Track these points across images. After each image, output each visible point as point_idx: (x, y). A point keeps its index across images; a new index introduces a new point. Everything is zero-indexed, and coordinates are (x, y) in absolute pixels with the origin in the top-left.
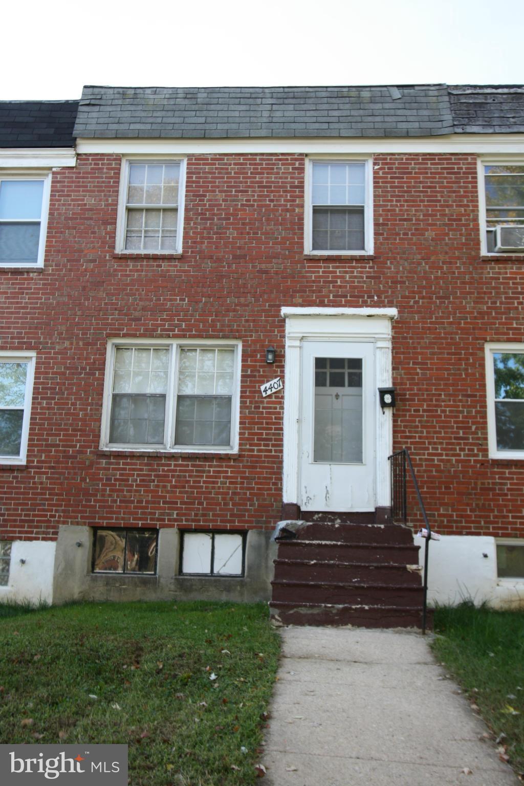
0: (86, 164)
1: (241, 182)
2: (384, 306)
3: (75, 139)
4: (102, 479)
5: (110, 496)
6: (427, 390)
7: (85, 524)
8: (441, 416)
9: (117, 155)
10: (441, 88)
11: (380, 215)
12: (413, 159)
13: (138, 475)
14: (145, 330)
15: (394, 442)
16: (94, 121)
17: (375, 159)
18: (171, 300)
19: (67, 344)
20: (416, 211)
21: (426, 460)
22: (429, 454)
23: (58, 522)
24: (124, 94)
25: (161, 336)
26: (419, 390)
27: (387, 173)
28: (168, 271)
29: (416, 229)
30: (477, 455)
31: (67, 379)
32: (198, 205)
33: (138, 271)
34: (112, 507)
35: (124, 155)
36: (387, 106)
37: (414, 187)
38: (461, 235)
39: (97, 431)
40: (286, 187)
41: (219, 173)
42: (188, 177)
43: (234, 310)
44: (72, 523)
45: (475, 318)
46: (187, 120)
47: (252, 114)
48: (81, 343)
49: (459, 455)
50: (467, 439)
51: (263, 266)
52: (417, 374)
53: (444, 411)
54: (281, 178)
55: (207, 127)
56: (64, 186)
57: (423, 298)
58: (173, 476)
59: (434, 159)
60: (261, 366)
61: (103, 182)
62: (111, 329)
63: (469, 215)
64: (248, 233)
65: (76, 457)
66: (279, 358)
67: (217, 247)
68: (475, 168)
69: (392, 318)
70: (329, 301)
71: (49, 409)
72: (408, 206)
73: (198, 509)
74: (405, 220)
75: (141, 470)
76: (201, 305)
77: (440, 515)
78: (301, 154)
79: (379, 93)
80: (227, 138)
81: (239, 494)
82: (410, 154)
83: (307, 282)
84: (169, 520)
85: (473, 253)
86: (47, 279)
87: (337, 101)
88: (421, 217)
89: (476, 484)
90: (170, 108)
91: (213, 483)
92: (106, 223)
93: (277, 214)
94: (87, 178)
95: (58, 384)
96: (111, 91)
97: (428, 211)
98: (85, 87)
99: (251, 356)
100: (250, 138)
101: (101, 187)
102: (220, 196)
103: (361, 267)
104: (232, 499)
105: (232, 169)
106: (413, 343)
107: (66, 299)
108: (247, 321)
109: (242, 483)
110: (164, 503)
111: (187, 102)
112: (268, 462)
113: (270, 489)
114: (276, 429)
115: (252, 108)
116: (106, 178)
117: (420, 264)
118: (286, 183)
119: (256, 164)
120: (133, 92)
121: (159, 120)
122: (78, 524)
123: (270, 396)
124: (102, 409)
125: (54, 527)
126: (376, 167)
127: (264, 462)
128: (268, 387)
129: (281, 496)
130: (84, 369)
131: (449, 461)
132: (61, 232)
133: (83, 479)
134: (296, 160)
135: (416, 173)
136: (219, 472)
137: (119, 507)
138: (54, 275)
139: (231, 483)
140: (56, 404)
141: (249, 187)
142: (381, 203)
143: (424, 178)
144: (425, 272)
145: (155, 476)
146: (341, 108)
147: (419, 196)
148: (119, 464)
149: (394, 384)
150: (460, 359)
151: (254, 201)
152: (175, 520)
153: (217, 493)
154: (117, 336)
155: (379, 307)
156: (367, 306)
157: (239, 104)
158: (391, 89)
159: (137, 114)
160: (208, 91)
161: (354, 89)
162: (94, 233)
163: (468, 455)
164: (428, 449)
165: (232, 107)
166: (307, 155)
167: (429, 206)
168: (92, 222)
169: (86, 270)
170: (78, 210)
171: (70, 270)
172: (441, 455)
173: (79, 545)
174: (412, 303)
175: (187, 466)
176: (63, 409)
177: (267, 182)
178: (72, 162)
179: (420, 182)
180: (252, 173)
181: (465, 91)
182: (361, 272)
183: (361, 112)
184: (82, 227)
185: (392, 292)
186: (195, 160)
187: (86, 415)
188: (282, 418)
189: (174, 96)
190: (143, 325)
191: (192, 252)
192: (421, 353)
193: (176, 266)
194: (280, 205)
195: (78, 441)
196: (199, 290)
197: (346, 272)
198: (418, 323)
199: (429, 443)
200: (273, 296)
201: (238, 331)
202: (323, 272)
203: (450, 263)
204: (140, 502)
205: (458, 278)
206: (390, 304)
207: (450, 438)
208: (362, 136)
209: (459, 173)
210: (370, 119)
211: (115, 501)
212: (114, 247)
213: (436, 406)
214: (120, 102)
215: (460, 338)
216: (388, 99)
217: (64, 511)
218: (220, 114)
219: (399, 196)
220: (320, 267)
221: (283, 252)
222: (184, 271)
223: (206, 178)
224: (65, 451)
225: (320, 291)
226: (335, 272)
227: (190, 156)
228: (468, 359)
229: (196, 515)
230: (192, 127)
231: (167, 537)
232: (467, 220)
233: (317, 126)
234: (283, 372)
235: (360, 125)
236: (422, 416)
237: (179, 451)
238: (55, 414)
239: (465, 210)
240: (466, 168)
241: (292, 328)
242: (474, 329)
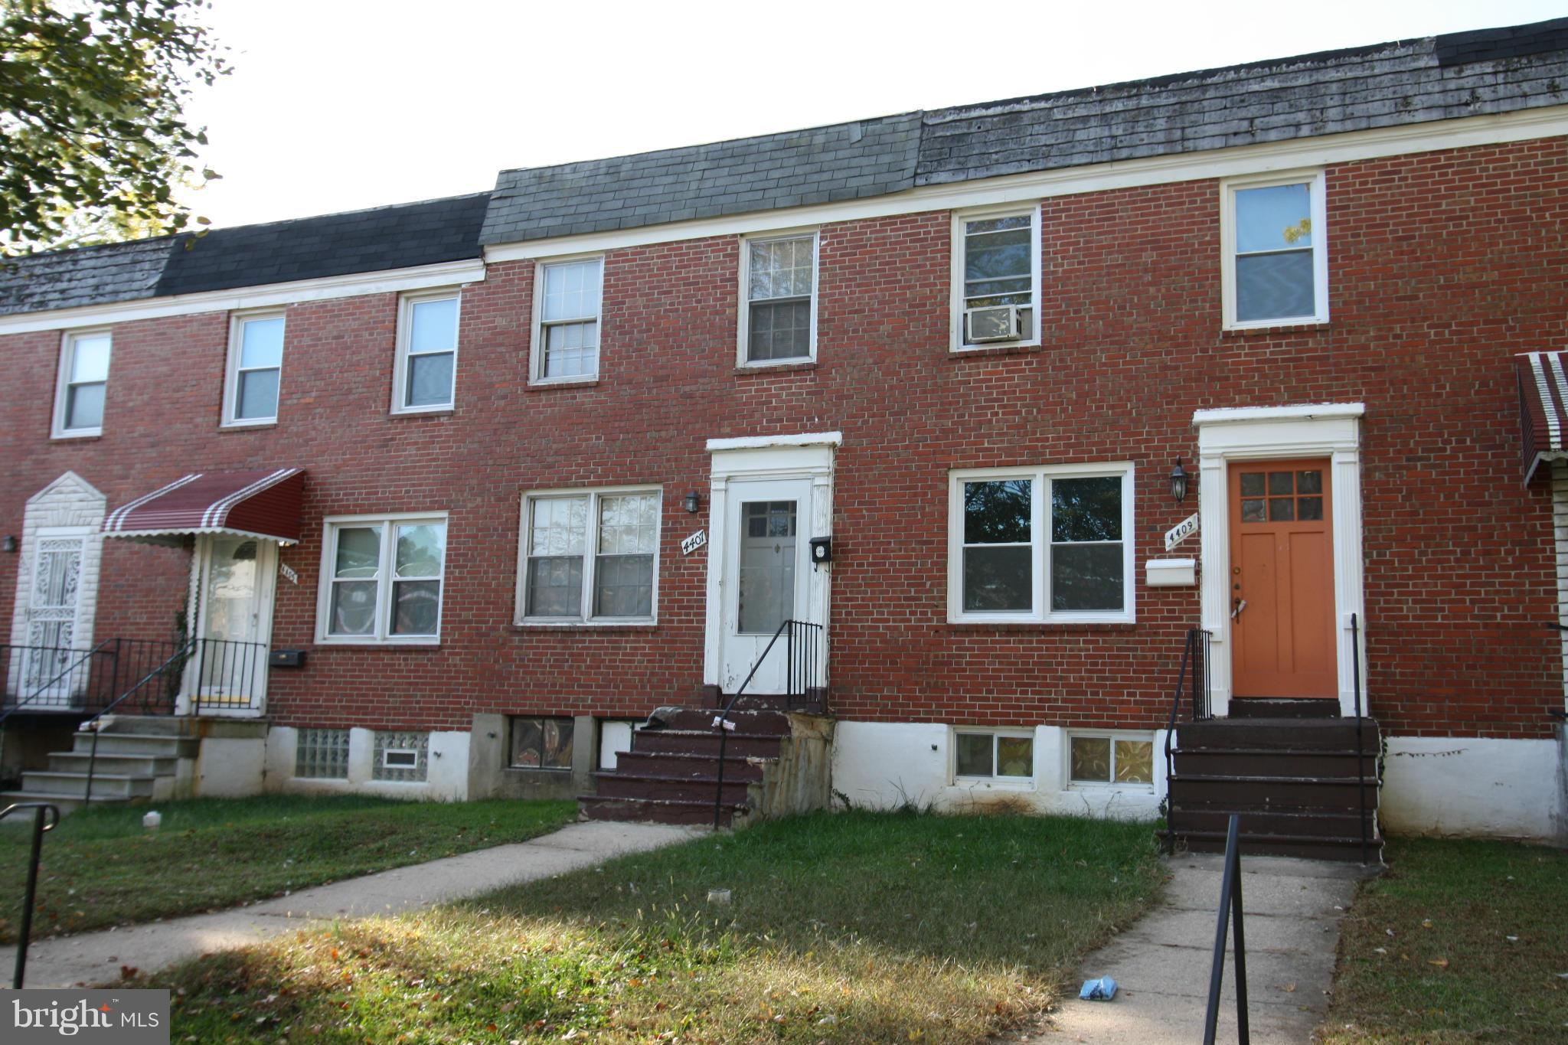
0: (496, 276)
1: (664, 281)
2: (827, 430)
3: (482, 247)
4: (514, 660)
5: (523, 679)
6: (874, 537)
7: (498, 711)
8: (888, 571)
9: (529, 260)
10: (915, 117)
11: (826, 308)
12: (869, 226)
13: (552, 654)
14: (560, 479)
15: (833, 606)
16: (502, 220)
17: (822, 232)
18: (587, 440)
19: (479, 499)
20: (870, 298)
21: (870, 627)
22: (873, 620)
23: (472, 710)
24: (540, 177)
25: (576, 486)
26: (864, 537)
27: (836, 249)
28: (583, 403)
29: (869, 324)
30: (930, 620)
31: (479, 542)
32: (616, 316)
33: (551, 406)
34: (524, 692)
35: (537, 259)
36: (841, 154)
37: (869, 265)
38: (924, 326)
39: (510, 603)
40: (716, 282)
41: (640, 271)
42: (605, 281)
43: (655, 448)
44: (486, 711)
45: (937, 438)
46: (605, 206)
47: (678, 187)
48: (492, 499)
49: (909, 620)
50: (920, 599)
51: (687, 389)
52: (863, 517)
53: (894, 564)
54: (710, 270)
55: (624, 213)
56: (473, 307)
57: (874, 416)
58: (587, 655)
59: (896, 223)
60: (684, 517)
61: (515, 297)
62: (524, 480)
63: (935, 297)
64: (672, 347)
65: (488, 635)
66: (702, 504)
67: (637, 369)
68: (949, 231)
69: (833, 446)
70: (762, 428)
71: (461, 579)
72: (860, 292)
73: (614, 694)
74: (856, 312)
75: (555, 648)
76: (618, 443)
77: (883, 697)
78: (735, 236)
79: (833, 136)
80: (645, 226)
81: (657, 674)
82: (865, 220)
83: (737, 405)
84: (584, 706)
85: (938, 350)
86: (457, 424)
87: (782, 154)
88: (876, 306)
89: (928, 657)
90: (586, 190)
91: (630, 661)
92: (517, 348)
93: (705, 318)
94: (498, 293)
95: (469, 549)
96: (527, 174)
97: (885, 296)
98: (501, 173)
99: (673, 505)
100: (670, 223)
101: (512, 303)
102: (641, 301)
103: (801, 381)
104: (649, 681)
105: (654, 264)
106: (859, 477)
107: (476, 446)
108: (668, 460)
109: (661, 661)
110: (578, 686)
111: (608, 179)
112: (689, 635)
113: (691, 668)
114: (699, 594)
115: (681, 178)
116: (518, 291)
117: (871, 370)
118: (715, 276)
119: (681, 255)
120: (549, 172)
121: (572, 210)
122: (491, 711)
123: (691, 554)
124: (515, 577)
125: (469, 716)
126: (823, 243)
127: (684, 635)
128: (690, 542)
129: (702, 676)
130: (496, 529)
131: (896, 628)
132: (472, 365)
133: (496, 661)
134: (728, 243)
135: (871, 246)
136: (636, 648)
137: (533, 692)
138: (464, 418)
139: (649, 661)
140: (468, 572)
141: (673, 286)
142: (828, 291)
143: (882, 251)
144: (877, 382)
145: (569, 655)
146: (785, 165)
147: (875, 277)
148: (531, 641)
149: (835, 531)
150: (915, 495)
151: (679, 303)
152: (590, 707)
153: (634, 674)
154: (530, 487)
155: (821, 431)
156: (806, 432)
157: (667, 175)
158: (852, 126)
159: (552, 204)
160: (634, 160)
161: (806, 134)
162: (505, 362)
163: (920, 620)
164: (872, 613)
165: (657, 181)
166: (742, 235)
167: (886, 289)
168: (503, 349)
169: (497, 410)
170: (487, 334)
171: (481, 411)
172: (888, 620)
173: (493, 736)
174: (859, 424)
175: (603, 642)
176: (475, 578)
177: (694, 277)
178: (481, 276)
179: (876, 258)
180: (677, 267)
181: (944, 117)
182: (801, 387)
183: (808, 168)
184: (493, 356)
185: (837, 411)
186: (614, 257)
187: (498, 585)
188: (705, 581)
189: (595, 172)
190: (557, 472)
191: (609, 377)
192: (869, 490)
193: (591, 396)
194: (708, 307)
195: (491, 616)
196: (616, 424)
197: (782, 389)
198: (866, 449)
199: (874, 606)
200: (697, 426)
201: (658, 474)
202: (757, 391)
203: (909, 365)
204: (554, 685)
205: (917, 386)
206: (834, 428)
207: (899, 599)
208: (802, 203)
209: (926, 239)
210: (816, 177)
211: (528, 685)
212: (527, 378)
213: (884, 558)
214: (533, 189)
215: (918, 467)
216: (846, 144)
217: (477, 697)
218: (643, 192)
219: (850, 280)
220: (752, 384)
221: (710, 368)
222: (601, 402)
223: (625, 279)
224: (477, 628)
225: (752, 416)
226: (770, 390)
227: (607, 252)
228: (925, 494)
229: (612, 700)
230: (606, 215)
231: (583, 726)
232: (932, 304)
233: (750, 196)
234: (707, 522)
235: (802, 189)
236: (867, 571)
237: (596, 624)
238: (467, 584)
239: (931, 291)
240: (936, 232)
241: (720, 467)
242: (934, 453)
